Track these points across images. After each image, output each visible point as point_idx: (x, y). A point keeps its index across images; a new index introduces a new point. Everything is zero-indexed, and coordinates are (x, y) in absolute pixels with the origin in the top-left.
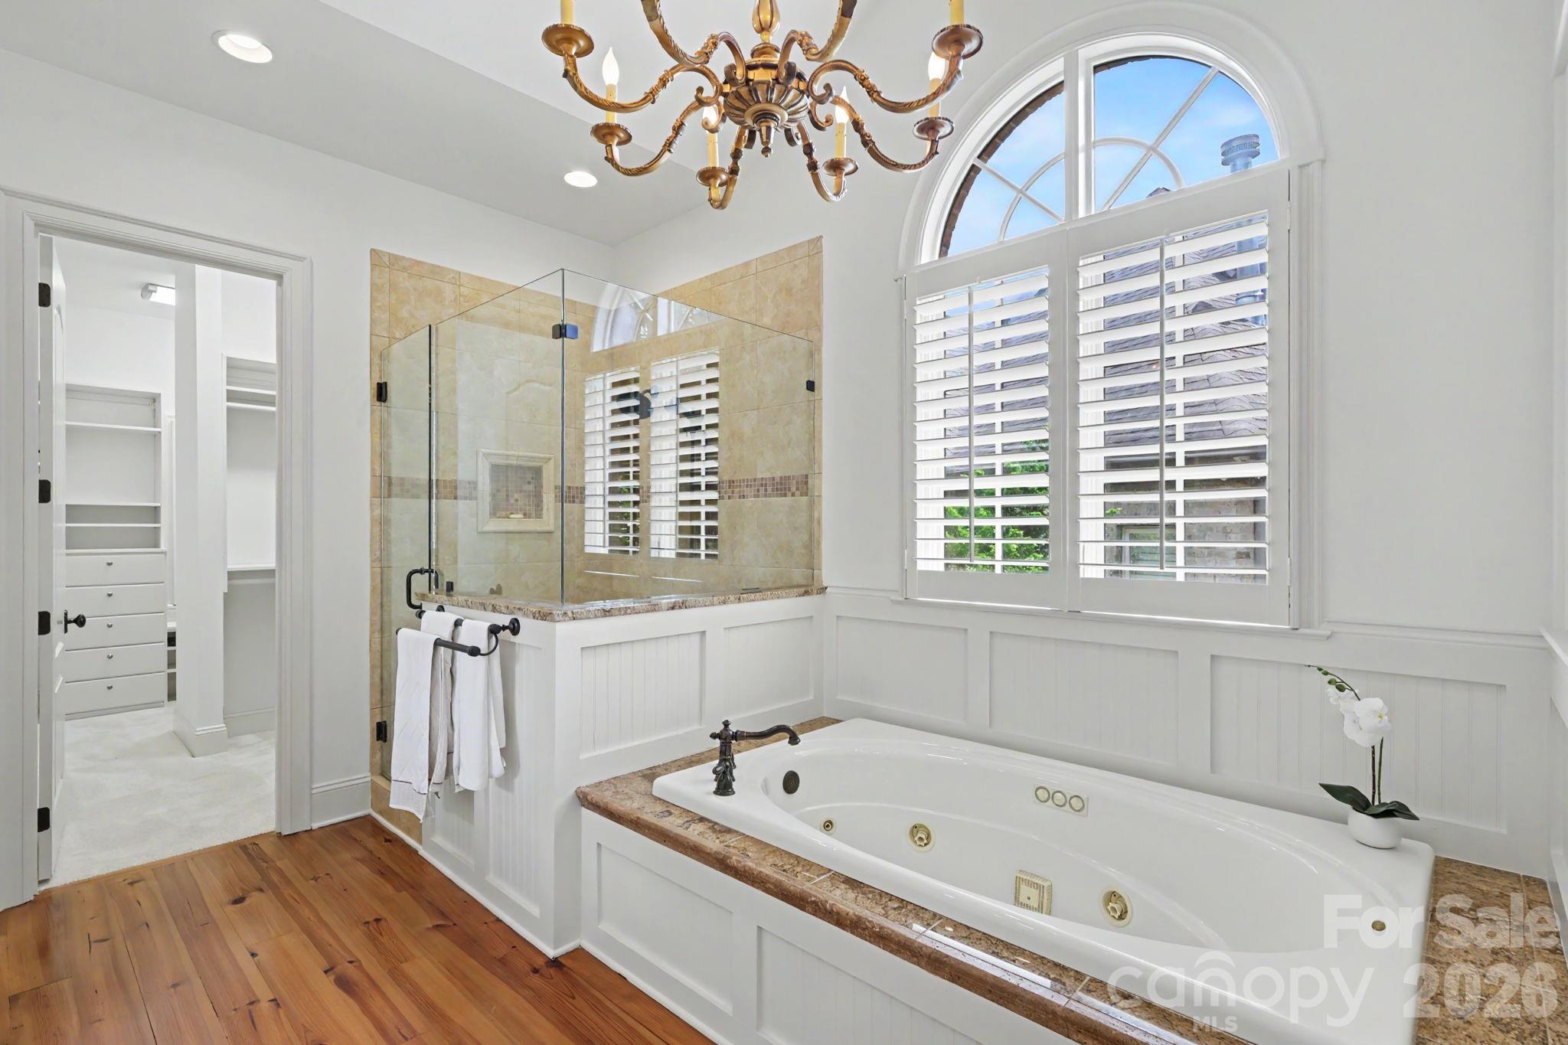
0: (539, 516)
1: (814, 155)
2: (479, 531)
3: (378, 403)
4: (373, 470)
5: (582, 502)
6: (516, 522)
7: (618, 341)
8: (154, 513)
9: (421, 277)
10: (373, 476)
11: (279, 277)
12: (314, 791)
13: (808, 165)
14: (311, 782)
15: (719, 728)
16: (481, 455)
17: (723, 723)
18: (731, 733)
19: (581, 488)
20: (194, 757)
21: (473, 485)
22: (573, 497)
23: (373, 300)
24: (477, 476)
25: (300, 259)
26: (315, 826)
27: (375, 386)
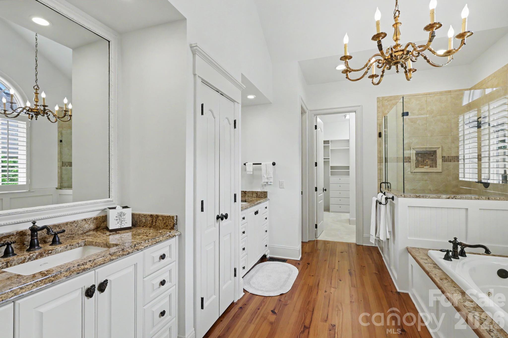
0: (436, 167)
1: (428, 58)
2: (411, 172)
3: (379, 138)
4: (378, 155)
5: (458, 161)
6: (426, 169)
7: (475, 98)
8: (348, 168)
9: (391, 100)
10: (378, 157)
11: (355, 112)
12: (364, 236)
13: (427, 62)
14: (363, 234)
15: (452, 240)
16: (411, 148)
17: (454, 238)
18: (457, 242)
19: (456, 157)
20: (350, 225)
21: (410, 158)
22: (451, 160)
23: (378, 110)
24: (411, 156)
25: (359, 106)
26: (364, 245)
27: (378, 133)
